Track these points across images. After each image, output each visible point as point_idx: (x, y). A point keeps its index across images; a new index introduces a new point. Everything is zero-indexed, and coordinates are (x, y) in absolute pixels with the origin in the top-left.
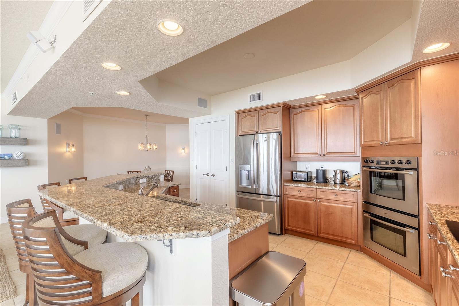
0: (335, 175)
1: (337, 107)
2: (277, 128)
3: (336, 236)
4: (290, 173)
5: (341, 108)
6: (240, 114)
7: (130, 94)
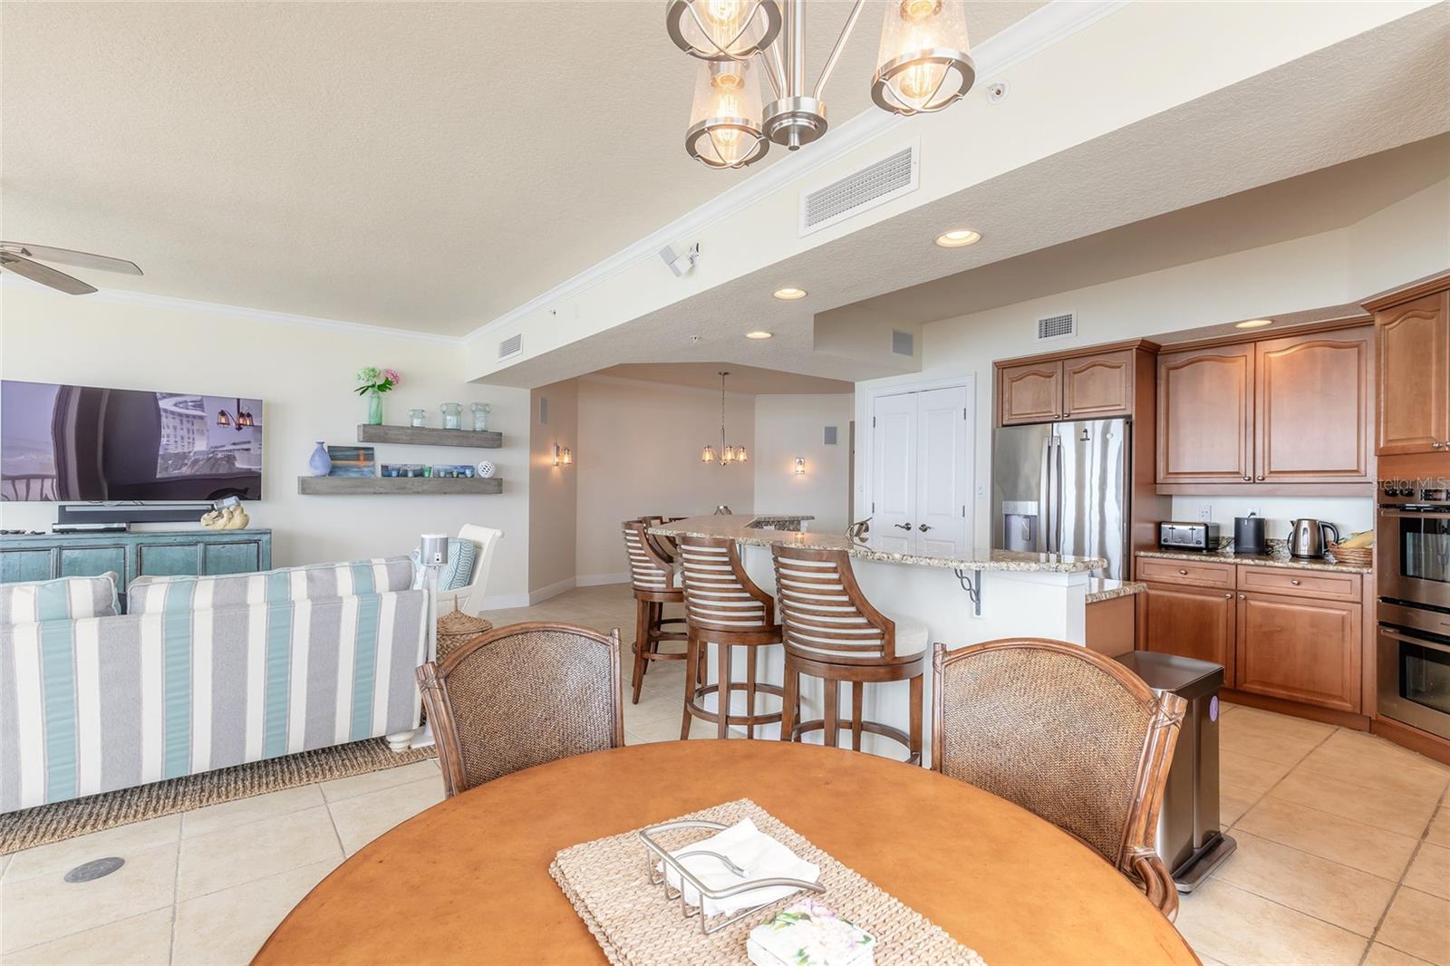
0: (1296, 534)
1: (1306, 348)
2: (1119, 405)
3: (1294, 689)
4: (1151, 526)
5: (1318, 350)
6: (1006, 371)
7: (772, 335)
